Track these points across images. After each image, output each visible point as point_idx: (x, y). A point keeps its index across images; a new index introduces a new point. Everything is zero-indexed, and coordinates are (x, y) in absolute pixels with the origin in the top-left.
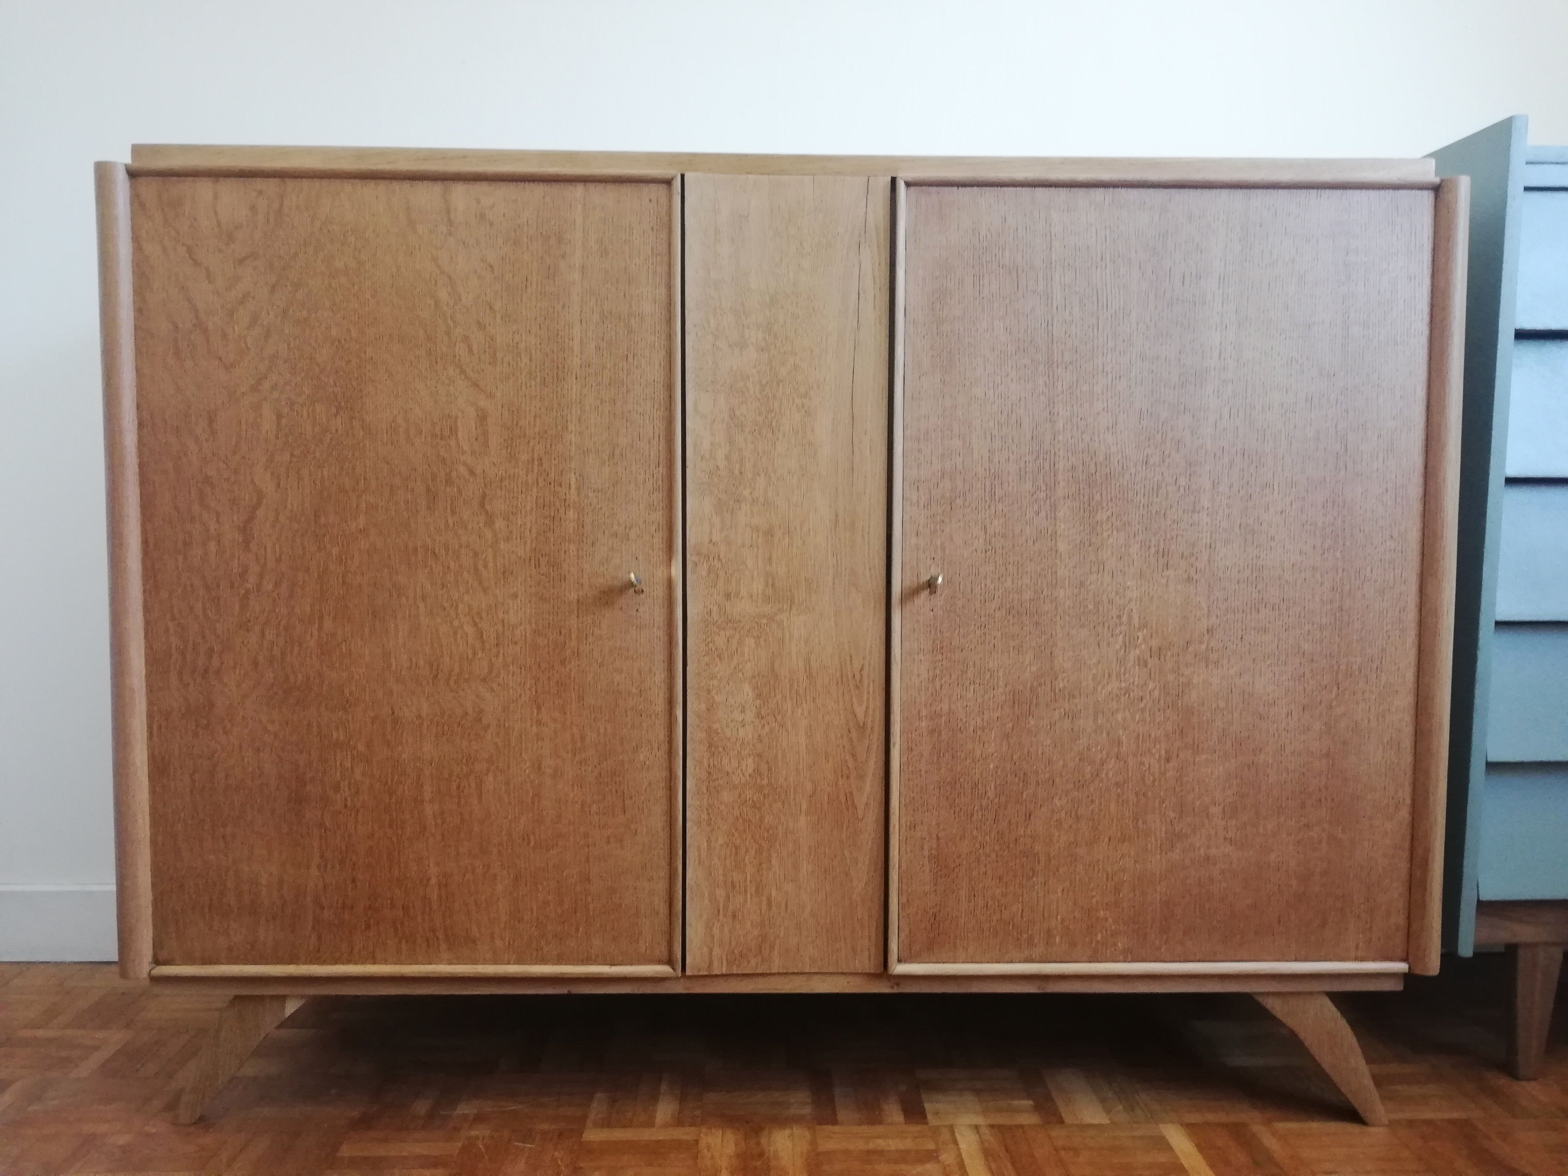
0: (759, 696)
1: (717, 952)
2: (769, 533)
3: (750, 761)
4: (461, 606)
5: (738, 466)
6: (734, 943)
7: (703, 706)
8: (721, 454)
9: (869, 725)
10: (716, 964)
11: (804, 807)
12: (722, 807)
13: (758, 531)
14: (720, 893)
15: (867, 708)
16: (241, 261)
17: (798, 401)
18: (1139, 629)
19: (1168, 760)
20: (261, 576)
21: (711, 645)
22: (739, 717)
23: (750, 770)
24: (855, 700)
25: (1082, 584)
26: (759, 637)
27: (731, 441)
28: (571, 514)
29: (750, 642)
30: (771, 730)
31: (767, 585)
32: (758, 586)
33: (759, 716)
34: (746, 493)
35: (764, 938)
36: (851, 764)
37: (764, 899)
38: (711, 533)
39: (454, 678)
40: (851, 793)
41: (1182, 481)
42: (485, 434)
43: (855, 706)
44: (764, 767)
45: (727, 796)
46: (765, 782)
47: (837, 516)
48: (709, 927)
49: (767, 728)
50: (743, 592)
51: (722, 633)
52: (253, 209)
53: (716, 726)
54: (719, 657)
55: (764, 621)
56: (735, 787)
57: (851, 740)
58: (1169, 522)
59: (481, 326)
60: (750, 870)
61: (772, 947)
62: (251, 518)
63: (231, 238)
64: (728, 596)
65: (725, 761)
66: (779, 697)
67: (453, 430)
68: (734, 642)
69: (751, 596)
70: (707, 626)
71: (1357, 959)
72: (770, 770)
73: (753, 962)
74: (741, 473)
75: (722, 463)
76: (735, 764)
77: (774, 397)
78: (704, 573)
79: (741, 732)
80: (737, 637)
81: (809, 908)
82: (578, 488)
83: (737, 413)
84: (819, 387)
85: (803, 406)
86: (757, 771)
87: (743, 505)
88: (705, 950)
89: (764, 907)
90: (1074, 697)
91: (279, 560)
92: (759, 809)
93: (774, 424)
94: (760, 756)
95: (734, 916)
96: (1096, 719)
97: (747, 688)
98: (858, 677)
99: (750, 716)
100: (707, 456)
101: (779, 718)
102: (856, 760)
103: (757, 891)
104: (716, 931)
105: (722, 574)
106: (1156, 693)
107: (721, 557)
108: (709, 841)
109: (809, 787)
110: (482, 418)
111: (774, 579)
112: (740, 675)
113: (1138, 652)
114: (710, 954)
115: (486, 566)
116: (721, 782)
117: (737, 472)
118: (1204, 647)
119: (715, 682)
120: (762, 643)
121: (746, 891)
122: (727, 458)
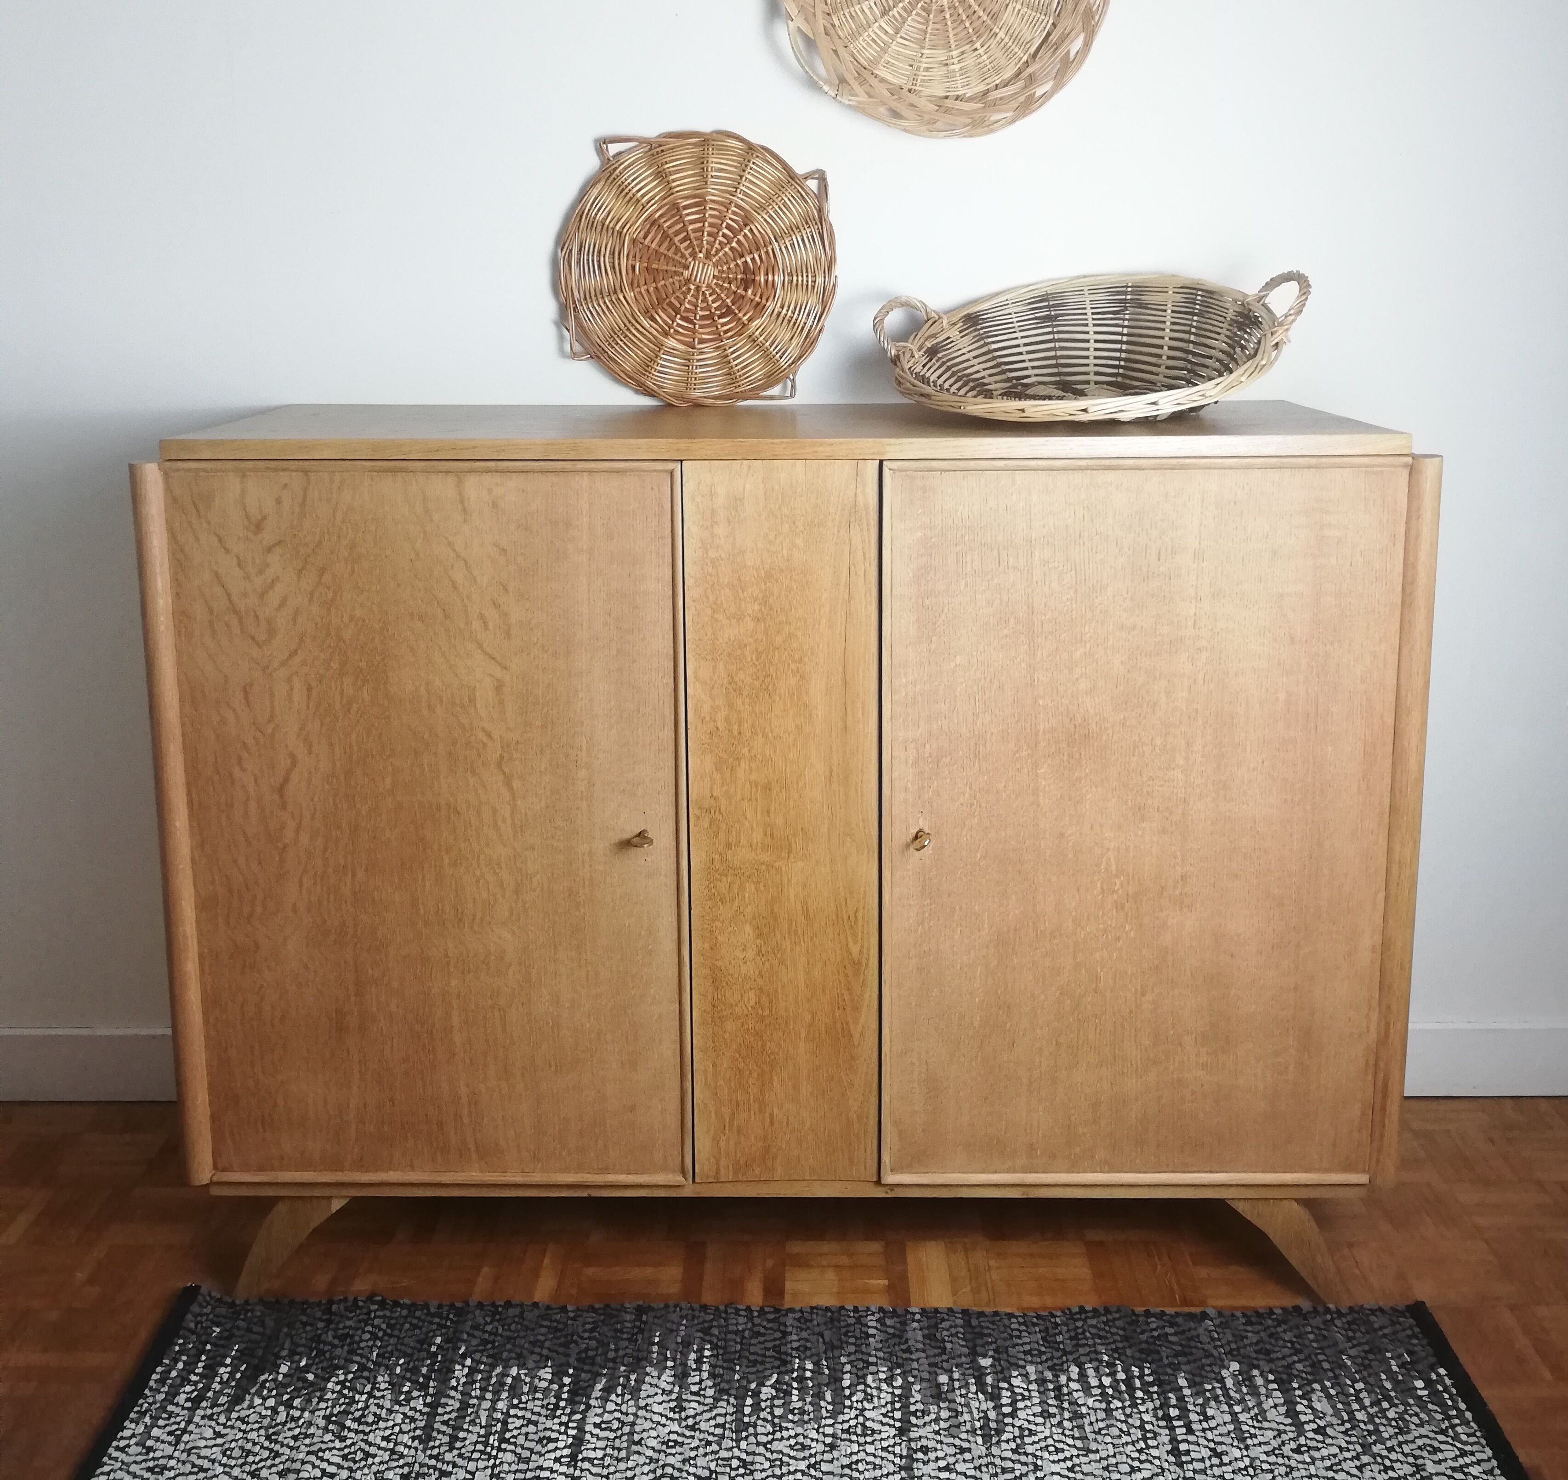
0: (759, 936)
1: (723, 1162)
2: (768, 788)
3: (752, 995)
4: (482, 857)
5: (736, 727)
6: (739, 1155)
7: (706, 946)
8: (721, 715)
9: (864, 961)
10: (722, 1171)
11: (803, 1035)
12: (726, 1036)
13: (756, 787)
14: (726, 1111)
15: (862, 946)
16: (269, 550)
17: (793, 666)
18: (1116, 877)
19: (1143, 994)
20: (297, 831)
21: (713, 890)
22: (741, 955)
23: (752, 1003)
24: (850, 940)
25: (1062, 835)
26: (758, 882)
27: (731, 706)
28: (583, 773)
29: (750, 887)
30: (771, 965)
31: (766, 835)
32: (757, 837)
33: (759, 952)
34: (745, 750)
35: (767, 1149)
36: (846, 997)
37: (767, 1115)
38: (711, 789)
39: (477, 921)
40: (847, 1023)
41: (1158, 741)
42: (501, 702)
43: (851, 943)
44: (764, 999)
45: (730, 1026)
46: (767, 1013)
47: (831, 771)
48: (716, 1140)
49: (767, 965)
50: (743, 841)
51: (724, 879)
52: (279, 501)
53: (719, 963)
54: (722, 901)
55: (764, 867)
56: (739, 1018)
57: (847, 976)
58: (1145, 779)
59: (496, 605)
60: (754, 1090)
61: (774, 1158)
62: (287, 780)
63: (258, 527)
64: (729, 846)
65: (728, 994)
66: (779, 936)
67: (472, 700)
68: (736, 886)
69: (751, 846)
70: (709, 873)
71: (1320, 1170)
72: (771, 1002)
73: (757, 1171)
74: (740, 733)
75: (721, 725)
76: (737, 997)
77: (771, 663)
78: (707, 825)
79: (744, 968)
80: (738, 882)
81: (808, 1124)
82: (588, 750)
83: (736, 679)
84: (813, 653)
85: (798, 671)
86: (758, 1003)
87: (743, 764)
88: (712, 1160)
89: (767, 1122)
90: (1055, 937)
91: (313, 818)
92: (761, 1037)
93: (770, 687)
94: (761, 989)
95: (739, 1131)
96: (1075, 958)
97: (748, 929)
98: (852, 919)
99: (751, 953)
100: (708, 718)
101: (779, 956)
102: (851, 994)
103: (760, 1111)
104: (722, 1144)
105: (723, 826)
106: (1132, 933)
107: (723, 810)
108: (715, 1065)
109: (808, 1017)
110: (499, 688)
111: (772, 829)
112: (742, 917)
113: (1115, 896)
114: (718, 1164)
115: (504, 821)
116: (725, 1013)
117: (736, 733)
118: (1177, 892)
119: (718, 924)
120: (762, 888)
121: (750, 1111)
122: (727, 720)
